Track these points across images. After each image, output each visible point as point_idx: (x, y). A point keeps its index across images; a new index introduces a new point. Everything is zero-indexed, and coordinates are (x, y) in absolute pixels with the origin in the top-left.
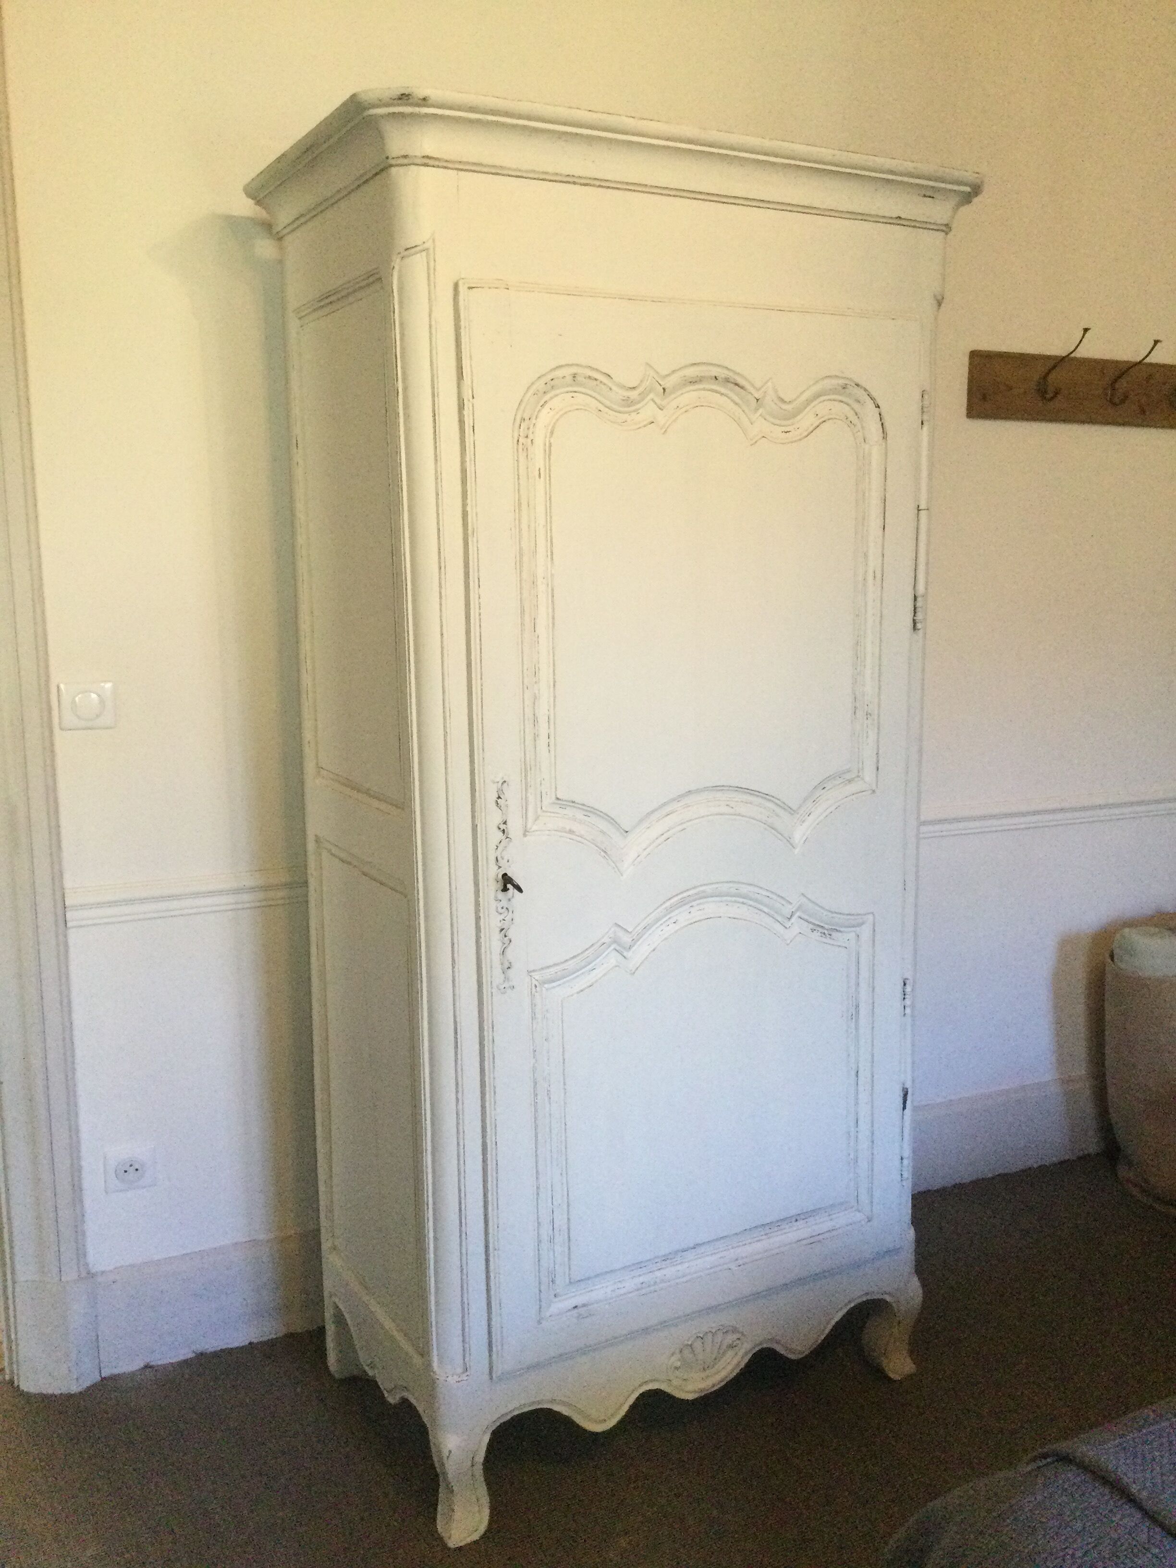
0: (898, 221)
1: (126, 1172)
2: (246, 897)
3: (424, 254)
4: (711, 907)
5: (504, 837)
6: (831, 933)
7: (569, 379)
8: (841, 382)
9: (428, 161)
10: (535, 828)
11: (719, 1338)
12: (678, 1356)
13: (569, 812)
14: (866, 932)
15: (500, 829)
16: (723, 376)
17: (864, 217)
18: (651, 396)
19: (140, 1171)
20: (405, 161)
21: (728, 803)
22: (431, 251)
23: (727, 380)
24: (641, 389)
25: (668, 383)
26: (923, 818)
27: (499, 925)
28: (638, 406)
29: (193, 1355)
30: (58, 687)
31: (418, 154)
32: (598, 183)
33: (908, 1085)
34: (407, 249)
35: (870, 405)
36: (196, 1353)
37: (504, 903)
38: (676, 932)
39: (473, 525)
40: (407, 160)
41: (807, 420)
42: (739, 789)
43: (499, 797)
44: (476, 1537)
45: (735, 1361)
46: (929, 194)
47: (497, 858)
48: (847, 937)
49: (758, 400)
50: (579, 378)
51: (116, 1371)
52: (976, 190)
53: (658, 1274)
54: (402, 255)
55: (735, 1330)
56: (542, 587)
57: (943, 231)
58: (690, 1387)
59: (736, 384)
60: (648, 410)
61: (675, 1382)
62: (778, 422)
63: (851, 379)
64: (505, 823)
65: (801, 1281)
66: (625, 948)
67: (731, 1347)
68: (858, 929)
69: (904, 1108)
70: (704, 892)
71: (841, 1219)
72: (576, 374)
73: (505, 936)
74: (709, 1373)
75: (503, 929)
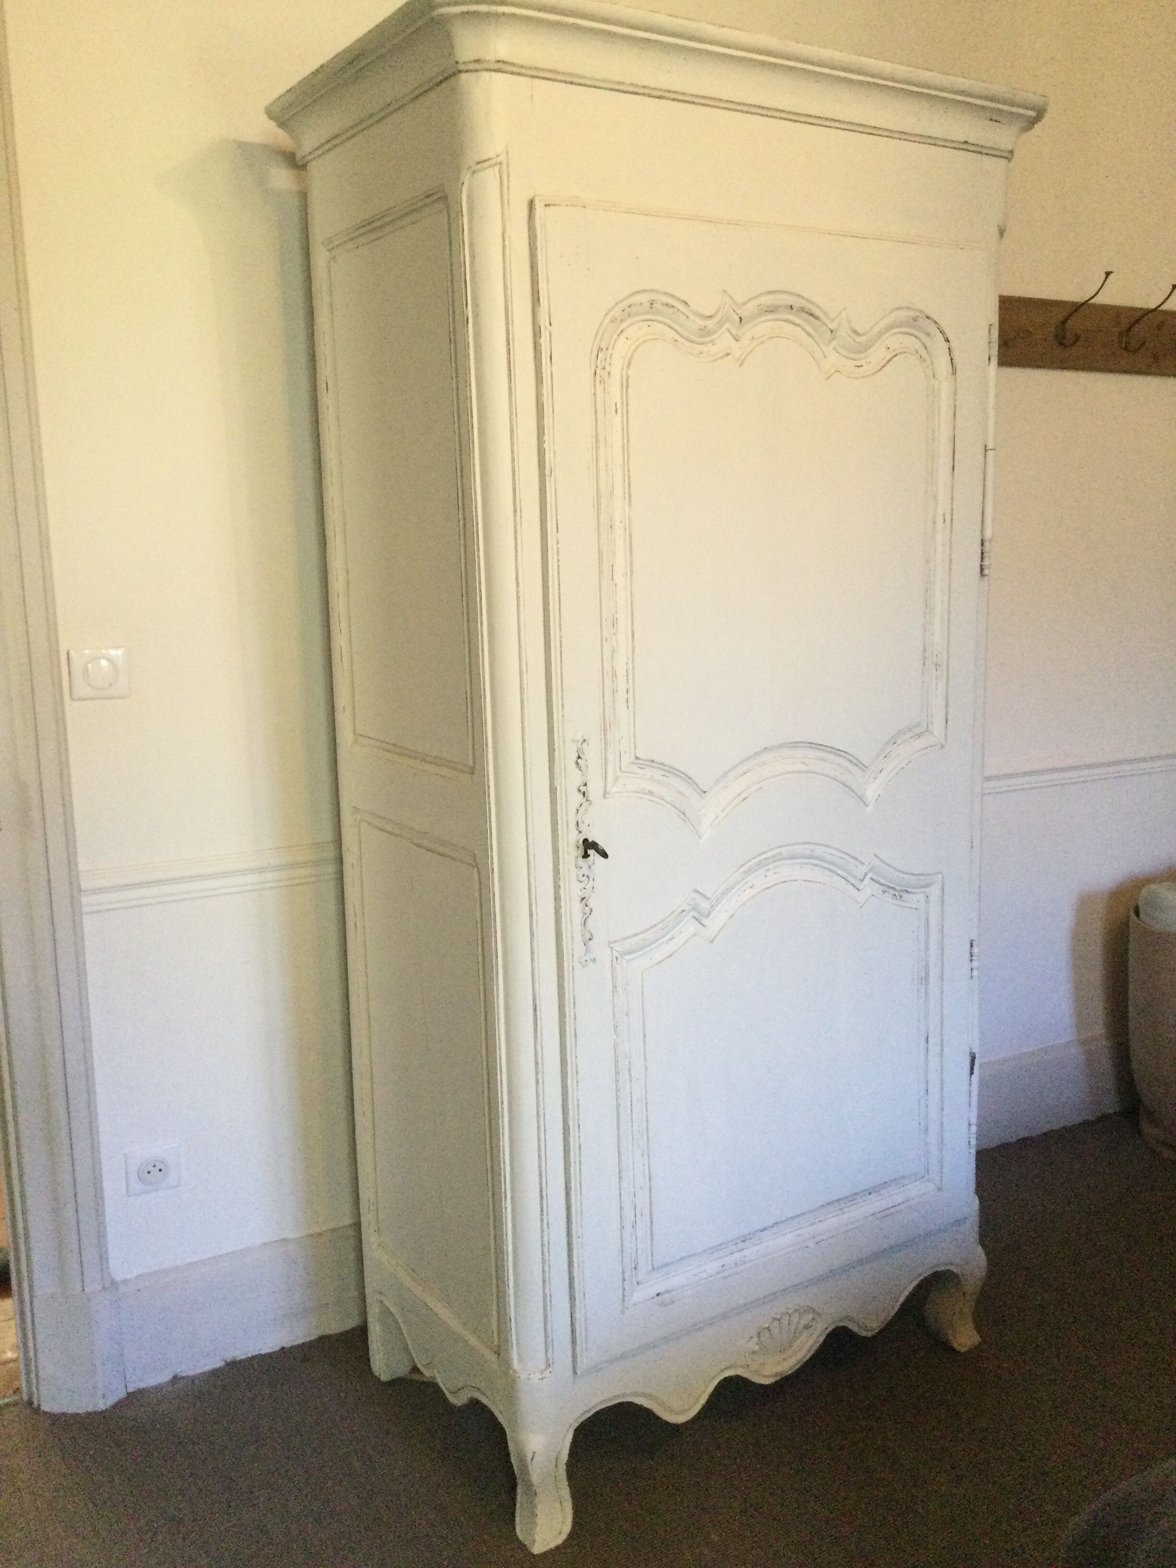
0: (965, 146)
1: (149, 1172)
2: (270, 876)
3: (497, 168)
4: (787, 870)
5: (585, 800)
6: (901, 894)
7: (647, 305)
8: (912, 314)
9: (502, 66)
10: (614, 789)
11: (795, 1318)
12: (756, 1339)
13: (648, 772)
14: (935, 891)
15: (580, 791)
16: (799, 305)
17: (933, 141)
18: (727, 325)
19: (164, 1171)
20: (477, 66)
21: (804, 759)
22: (504, 166)
23: (802, 310)
24: (716, 320)
25: (745, 312)
26: (986, 774)
27: (580, 894)
28: (714, 336)
29: (221, 1364)
30: (68, 654)
31: (492, 57)
32: (672, 96)
33: (976, 1049)
34: (478, 163)
35: (940, 338)
36: (226, 1362)
37: (585, 870)
38: (753, 897)
39: (550, 463)
40: (479, 65)
41: (878, 354)
42: (813, 745)
43: (579, 757)
44: (559, 1541)
45: (811, 1342)
46: (995, 118)
47: (577, 823)
48: (915, 899)
49: (832, 331)
50: (655, 305)
51: (142, 1385)
52: (1040, 114)
53: (736, 1256)
54: (473, 169)
55: (810, 1310)
56: (619, 531)
57: (1006, 158)
58: (768, 1371)
59: (812, 315)
60: (724, 341)
61: (754, 1367)
62: (852, 356)
63: (921, 312)
64: (585, 785)
65: (875, 1256)
66: (703, 915)
67: (807, 1327)
68: (927, 890)
69: (972, 1073)
71: (915, 1190)
72: (653, 301)
73: (586, 905)
74: (785, 1356)
75: (583, 898)
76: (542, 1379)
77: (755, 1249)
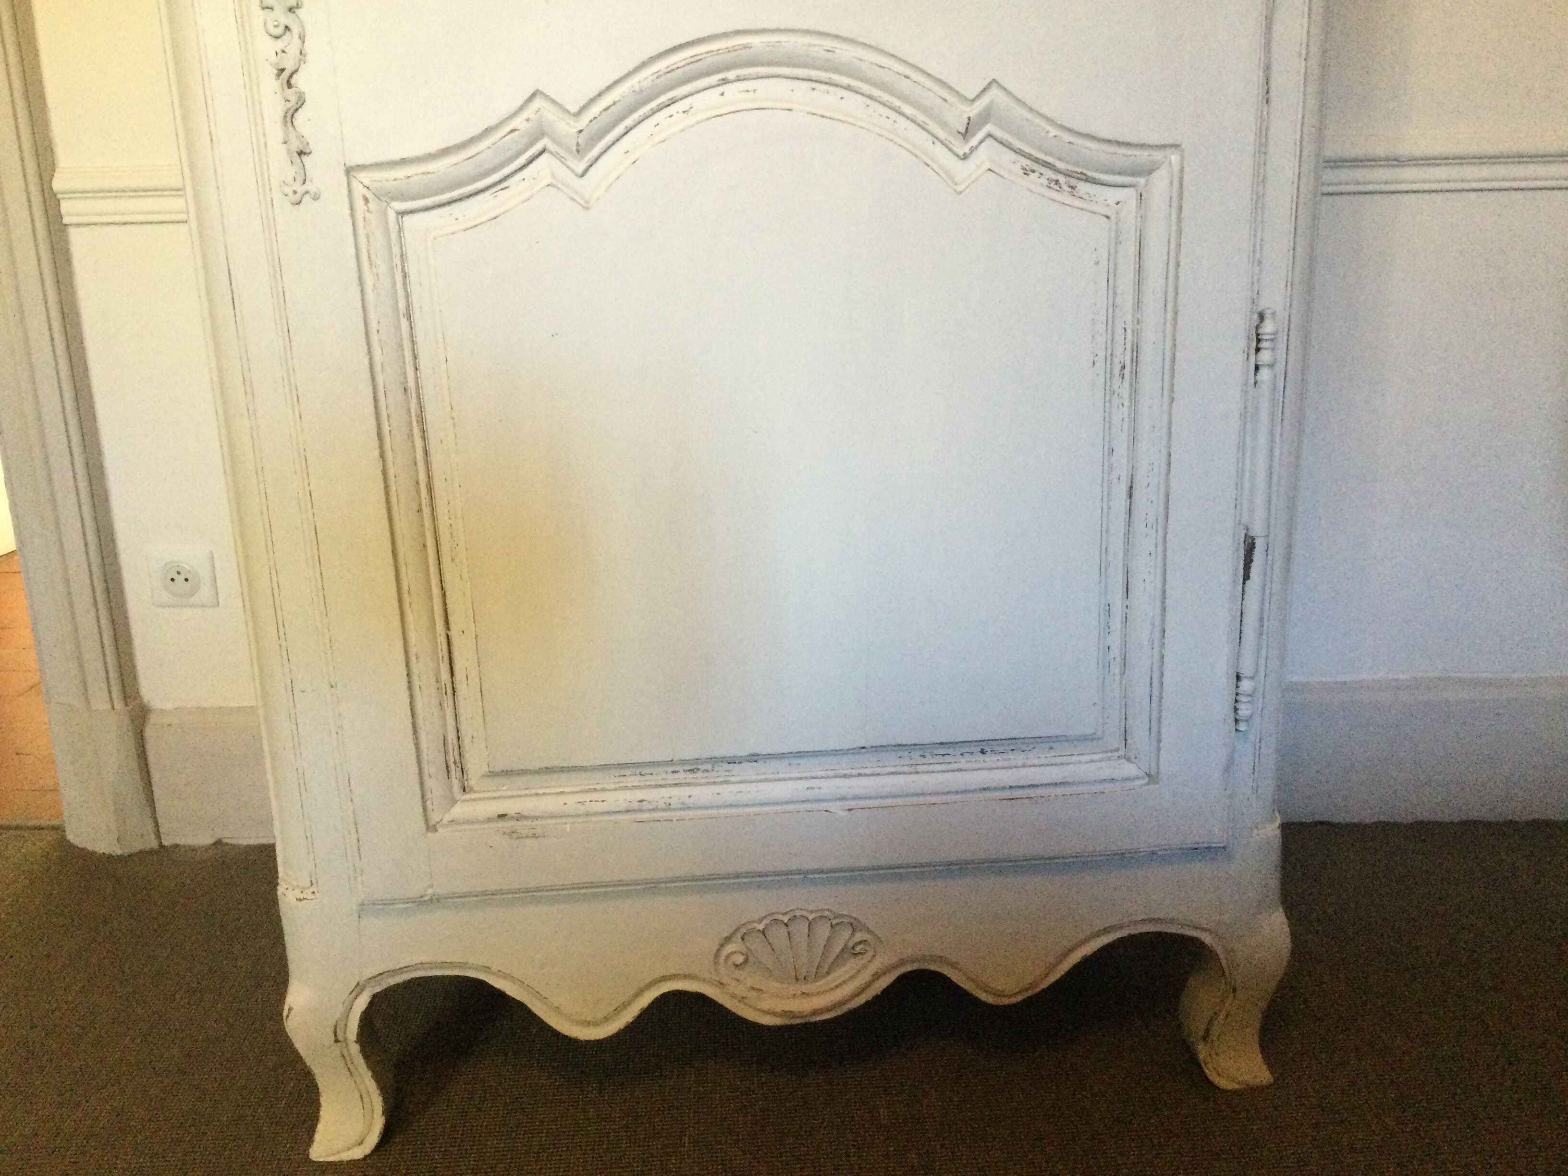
1: (173, 579)
4: (771, 88)
6: (1072, 181)
11: (822, 930)
19: (191, 583)
27: (273, 59)
33: (1258, 530)
37: (281, 15)
44: (358, 1153)
45: (861, 979)
48: (1109, 197)
53: (673, 792)
55: (855, 926)
58: (767, 1004)
61: (740, 990)
66: (568, 149)
67: (852, 952)
68: (1142, 181)
69: (1246, 577)
73: (289, 85)
74: (806, 988)
75: (283, 70)
76: (300, 900)
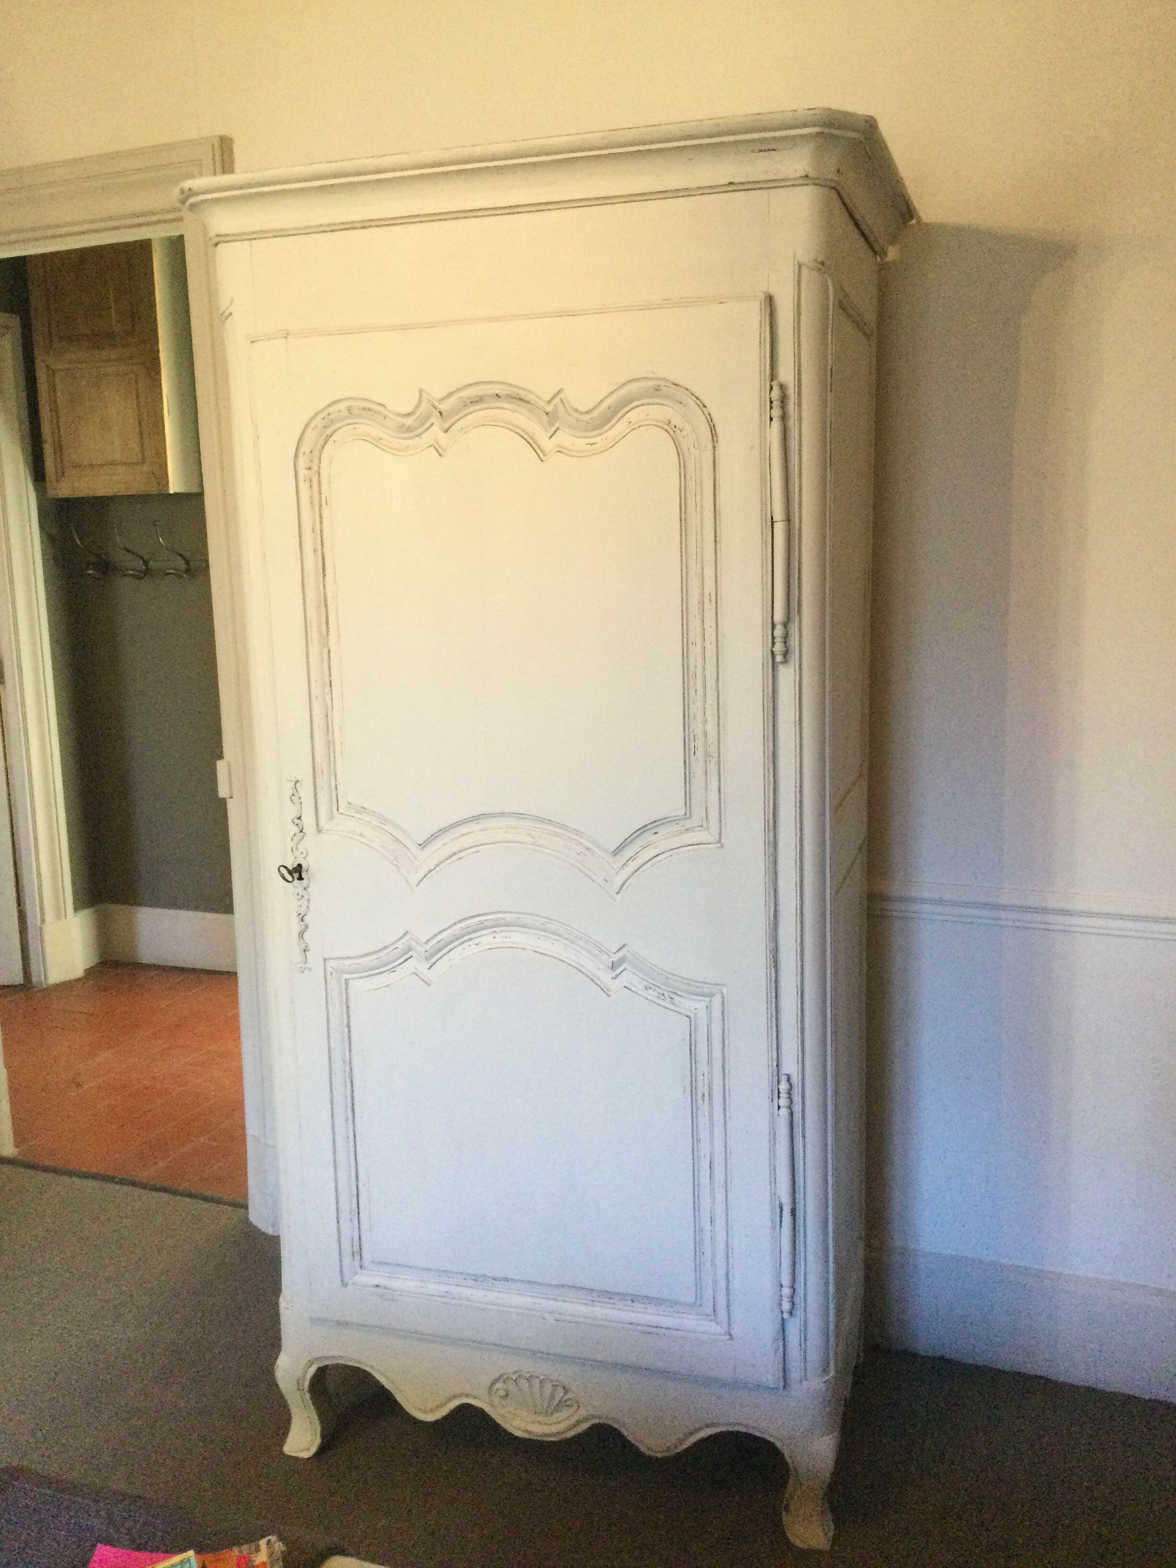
0: (732, 187)
4: (518, 937)
5: (299, 831)
6: (672, 996)
7: (345, 413)
8: (650, 384)
9: (228, 237)
10: (327, 827)
11: (548, 1388)
12: (504, 1385)
13: (366, 818)
14: (716, 1003)
15: (294, 823)
16: (505, 392)
18: (433, 419)
21: (531, 832)
23: (510, 397)
24: (418, 415)
25: (442, 407)
27: (297, 909)
28: (419, 431)
35: (694, 403)
37: (302, 891)
41: (616, 429)
42: (542, 820)
43: (293, 795)
44: (308, 1455)
45: (570, 1421)
46: (766, 147)
47: (293, 849)
49: (547, 414)
50: (354, 411)
55: (566, 1388)
59: (521, 399)
61: (502, 1411)
62: (583, 434)
63: (665, 380)
64: (299, 818)
66: (423, 957)
67: (564, 1405)
68: (709, 1000)
70: (503, 919)
72: (350, 407)
73: (302, 920)
74: (540, 1418)
75: (300, 914)
77: (484, 1293)
